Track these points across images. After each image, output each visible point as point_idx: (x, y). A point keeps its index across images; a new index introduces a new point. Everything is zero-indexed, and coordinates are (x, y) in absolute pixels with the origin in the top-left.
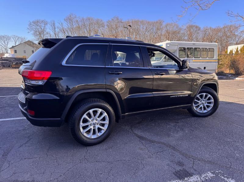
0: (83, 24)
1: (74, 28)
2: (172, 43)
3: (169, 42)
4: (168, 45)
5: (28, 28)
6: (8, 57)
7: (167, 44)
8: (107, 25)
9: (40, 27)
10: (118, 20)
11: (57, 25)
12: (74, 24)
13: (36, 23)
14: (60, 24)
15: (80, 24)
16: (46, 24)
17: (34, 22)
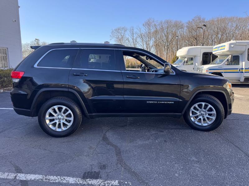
0: (161, 27)
1: (151, 32)
2: (238, 43)
3: (235, 41)
4: (232, 46)
5: (111, 36)
6: (93, 62)
7: (230, 44)
8: (187, 27)
9: (121, 33)
10: (200, 19)
11: (135, 30)
12: (151, 29)
13: (118, 30)
14: (138, 29)
15: (158, 28)
16: (125, 31)
17: (116, 30)
